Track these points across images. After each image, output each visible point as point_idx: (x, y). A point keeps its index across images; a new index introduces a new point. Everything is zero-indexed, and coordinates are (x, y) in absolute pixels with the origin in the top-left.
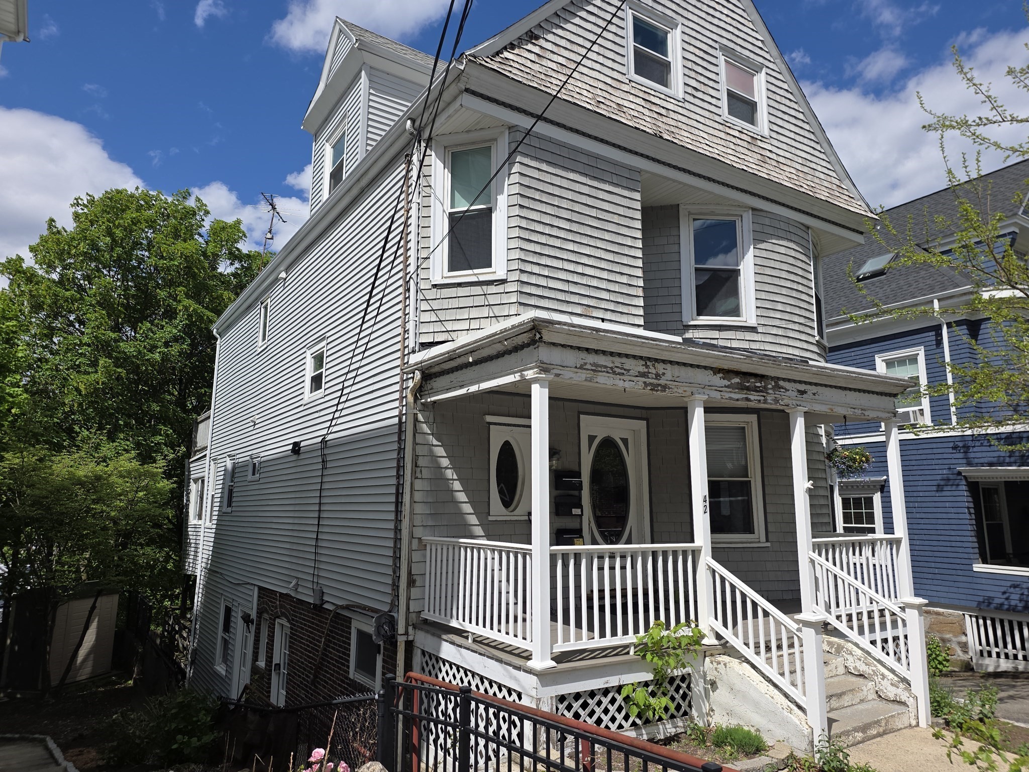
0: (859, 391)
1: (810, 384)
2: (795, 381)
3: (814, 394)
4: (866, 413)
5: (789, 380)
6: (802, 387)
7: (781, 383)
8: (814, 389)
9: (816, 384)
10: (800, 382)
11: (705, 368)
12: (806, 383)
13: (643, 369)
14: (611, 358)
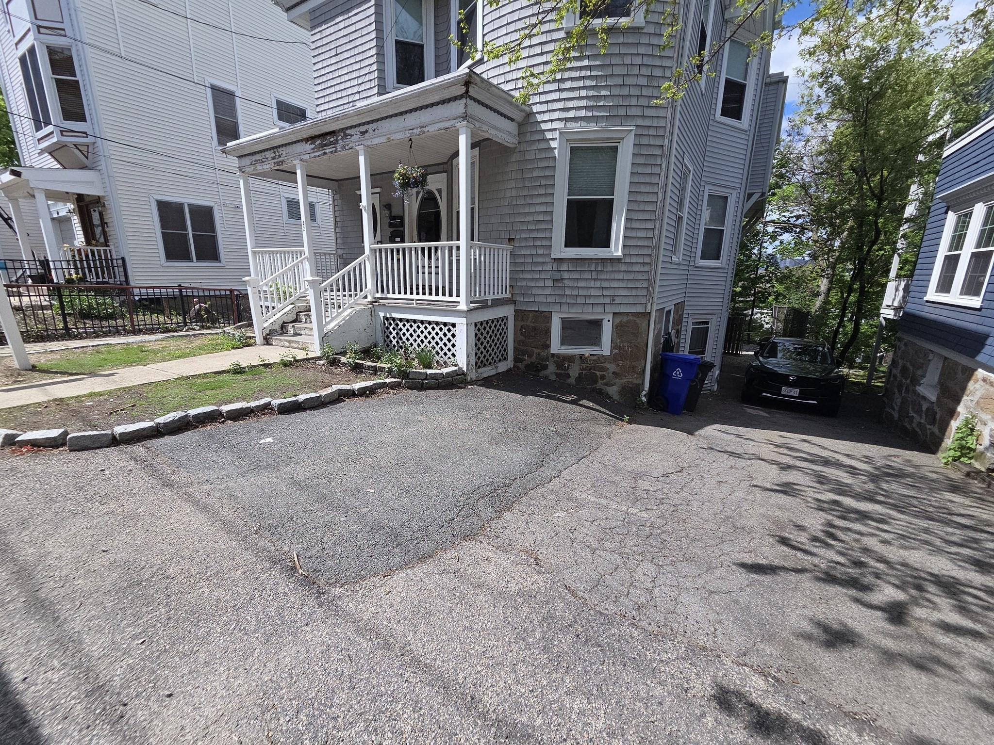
0: (416, 110)
1: (368, 123)
2: (355, 126)
3: (374, 131)
4: (426, 130)
5: (351, 127)
6: (363, 129)
7: (348, 132)
8: (374, 125)
9: (373, 121)
10: (359, 125)
11: (298, 141)
12: (364, 124)
13: (273, 155)
14: (261, 154)
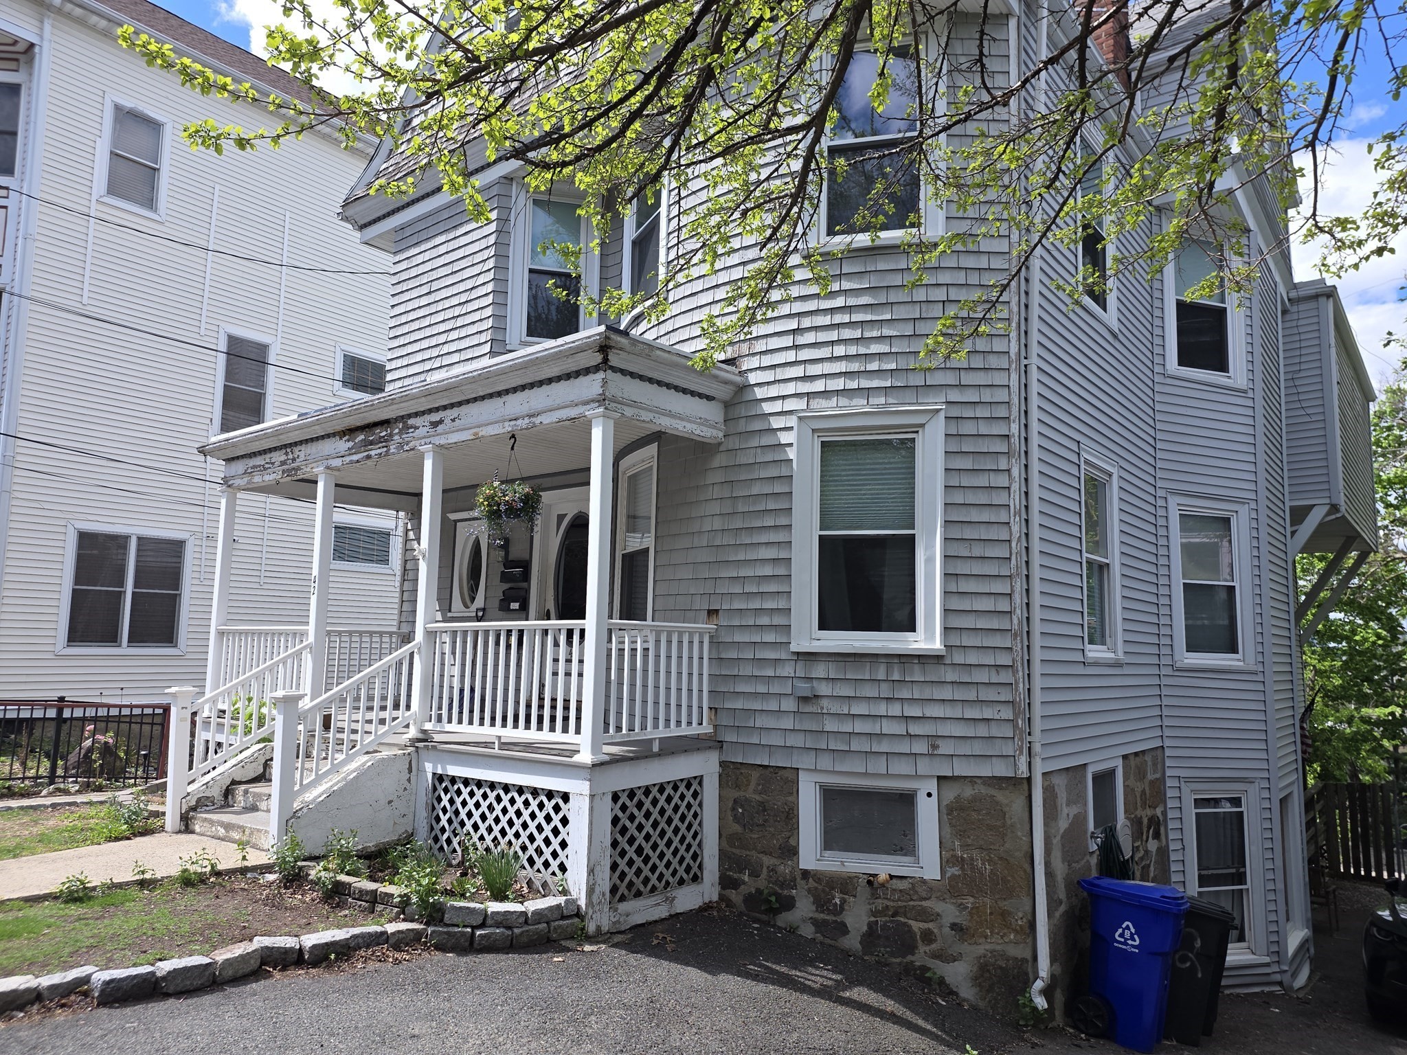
0: (523, 388)
1: (445, 408)
2: (423, 413)
3: (453, 420)
4: (537, 420)
5: (417, 414)
6: (435, 417)
7: (411, 422)
8: (453, 413)
9: (452, 406)
10: (430, 411)
11: (328, 436)
12: (437, 409)
13: (283, 458)
14: (263, 456)
